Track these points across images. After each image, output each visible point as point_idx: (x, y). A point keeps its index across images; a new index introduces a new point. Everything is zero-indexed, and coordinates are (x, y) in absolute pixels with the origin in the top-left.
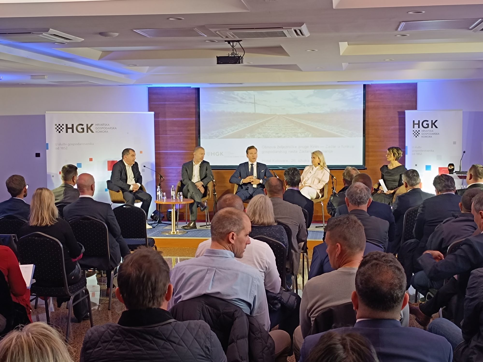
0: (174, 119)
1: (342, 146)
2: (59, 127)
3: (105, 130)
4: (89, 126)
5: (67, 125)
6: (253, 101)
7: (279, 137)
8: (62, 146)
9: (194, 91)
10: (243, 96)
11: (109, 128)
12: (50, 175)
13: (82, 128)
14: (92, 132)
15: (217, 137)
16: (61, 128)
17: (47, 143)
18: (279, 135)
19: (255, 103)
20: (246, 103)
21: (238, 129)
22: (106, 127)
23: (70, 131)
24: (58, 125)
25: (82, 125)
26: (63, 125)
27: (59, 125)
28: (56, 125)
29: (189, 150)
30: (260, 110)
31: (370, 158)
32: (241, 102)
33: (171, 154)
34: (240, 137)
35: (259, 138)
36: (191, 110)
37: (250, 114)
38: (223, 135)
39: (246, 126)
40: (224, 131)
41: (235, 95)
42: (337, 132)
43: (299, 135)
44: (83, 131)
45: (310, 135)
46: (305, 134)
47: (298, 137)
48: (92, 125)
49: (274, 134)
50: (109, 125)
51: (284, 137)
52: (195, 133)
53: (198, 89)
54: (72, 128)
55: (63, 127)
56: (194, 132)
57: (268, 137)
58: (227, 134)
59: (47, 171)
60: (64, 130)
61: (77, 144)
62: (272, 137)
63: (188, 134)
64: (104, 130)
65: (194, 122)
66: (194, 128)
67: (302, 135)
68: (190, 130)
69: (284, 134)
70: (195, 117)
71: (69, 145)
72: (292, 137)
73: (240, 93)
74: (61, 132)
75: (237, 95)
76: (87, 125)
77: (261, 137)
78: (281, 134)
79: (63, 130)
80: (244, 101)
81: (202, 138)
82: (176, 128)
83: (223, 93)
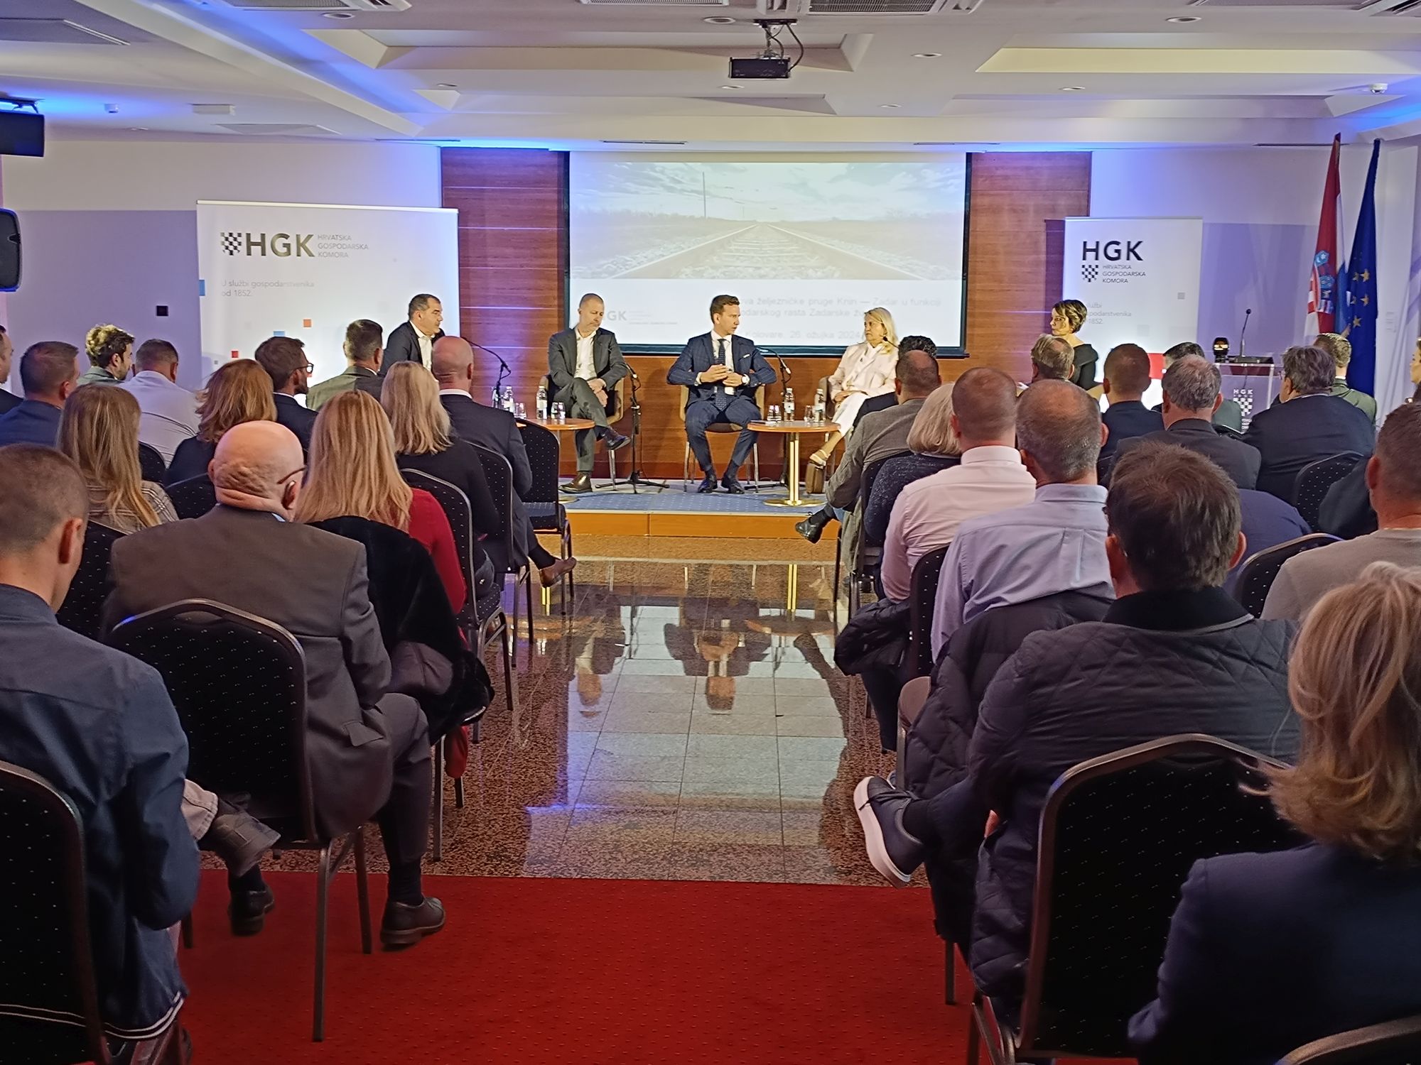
0: (506, 229)
1: (912, 300)
2: (231, 239)
3: (342, 250)
4: (302, 241)
5: (248, 235)
6: (699, 187)
7: (762, 277)
8: (237, 288)
9: (555, 160)
10: (677, 176)
11: (349, 247)
12: (208, 360)
13: (285, 245)
14: (311, 255)
15: (612, 273)
16: (235, 244)
17: (200, 279)
18: (762, 272)
19: (704, 193)
20: (683, 190)
21: (663, 256)
22: (342, 242)
23: (256, 250)
24: (227, 235)
25: (286, 237)
26: (240, 235)
27: (231, 235)
28: (223, 234)
29: (541, 306)
30: (717, 210)
31: (978, 331)
32: (670, 189)
33: (498, 314)
34: (666, 276)
35: (714, 278)
36: (548, 207)
37: (692, 218)
38: (627, 269)
39: (683, 249)
40: (628, 259)
41: (656, 172)
42: (901, 267)
43: (810, 272)
44: (289, 253)
45: (836, 275)
46: (825, 270)
47: (807, 277)
48: (310, 236)
49: (751, 270)
50: (349, 238)
51: (775, 277)
52: (556, 264)
53: (566, 155)
54: (262, 244)
55: (239, 239)
56: (555, 262)
57: (736, 278)
58: (635, 266)
59: (203, 349)
60: (243, 248)
61: (274, 285)
62: (744, 277)
63: (542, 266)
64: (339, 251)
65: (555, 236)
66: (554, 250)
67: (816, 272)
68: (544, 256)
69: (774, 269)
70: (556, 222)
71: (255, 285)
72: (793, 278)
73: (670, 166)
74: (235, 252)
75: (662, 172)
76: (298, 236)
77: (718, 277)
78: (767, 269)
79: (239, 248)
80: (678, 187)
81: (575, 277)
82: (509, 251)
83: (627, 166)
